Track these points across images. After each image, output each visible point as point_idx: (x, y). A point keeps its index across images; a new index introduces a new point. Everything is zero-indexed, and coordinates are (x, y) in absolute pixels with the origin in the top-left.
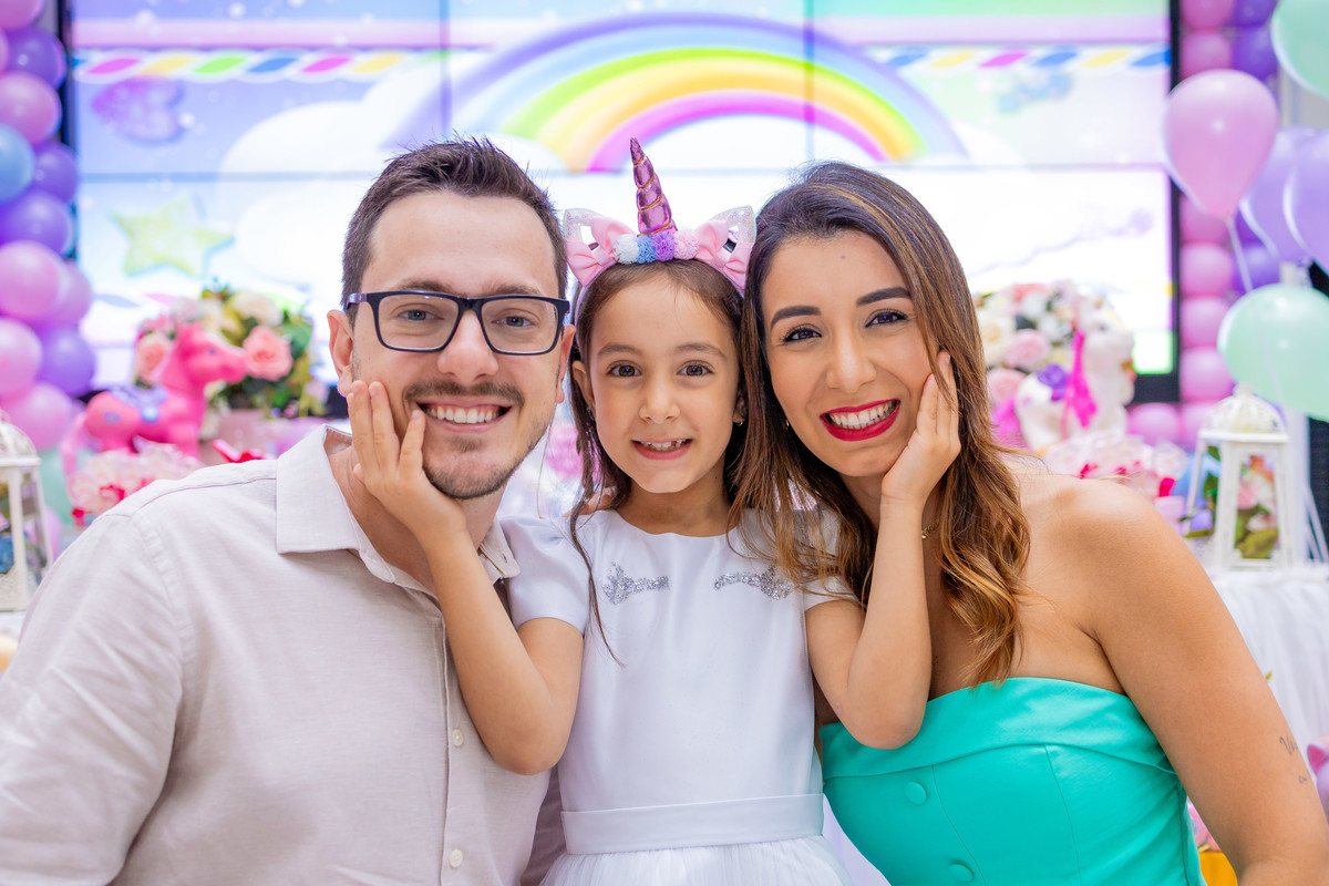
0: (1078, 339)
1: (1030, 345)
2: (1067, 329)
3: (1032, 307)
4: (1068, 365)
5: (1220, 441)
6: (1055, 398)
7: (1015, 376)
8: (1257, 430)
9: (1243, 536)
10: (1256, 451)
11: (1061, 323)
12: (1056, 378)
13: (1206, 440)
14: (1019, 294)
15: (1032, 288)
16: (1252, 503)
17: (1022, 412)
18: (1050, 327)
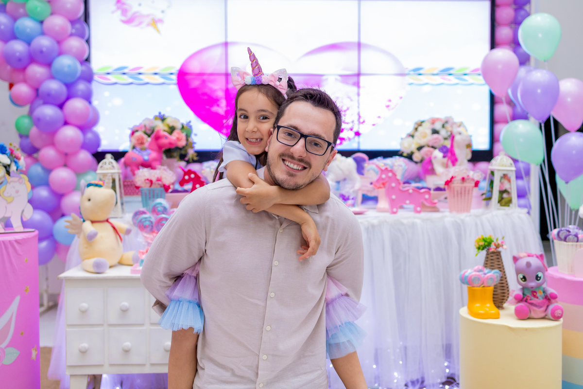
0: (452, 137)
1: (436, 139)
2: (449, 133)
3: (438, 126)
4: (449, 146)
5: (494, 169)
6: (444, 157)
7: (431, 149)
8: (506, 166)
9: (501, 200)
10: (505, 173)
11: (447, 132)
12: (445, 150)
13: (491, 169)
14: (433, 121)
15: (438, 119)
16: (504, 189)
17: (434, 161)
18: (443, 133)
